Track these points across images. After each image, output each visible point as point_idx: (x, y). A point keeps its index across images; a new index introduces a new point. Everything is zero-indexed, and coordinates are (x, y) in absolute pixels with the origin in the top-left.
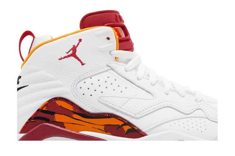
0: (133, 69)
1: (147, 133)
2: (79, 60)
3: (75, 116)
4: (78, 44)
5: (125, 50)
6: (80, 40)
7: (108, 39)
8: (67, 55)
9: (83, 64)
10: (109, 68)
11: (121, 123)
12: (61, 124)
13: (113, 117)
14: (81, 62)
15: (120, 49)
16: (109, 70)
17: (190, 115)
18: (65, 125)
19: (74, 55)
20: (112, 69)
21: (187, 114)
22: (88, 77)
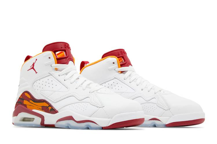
0: (65, 74)
1: (59, 111)
2: (35, 71)
3: (31, 101)
4: (35, 62)
5: (63, 64)
6: (36, 60)
7: (50, 58)
8: (30, 68)
9: (36, 73)
10: (50, 74)
11: (47, 105)
12: (25, 106)
13: (45, 102)
14: (36, 72)
15: (57, 64)
16: (50, 75)
17: (82, 101)
18: (27, 106)
19: (33, 68)
20: (51, 75)
21: (80, 100)
22: (38, 80)
